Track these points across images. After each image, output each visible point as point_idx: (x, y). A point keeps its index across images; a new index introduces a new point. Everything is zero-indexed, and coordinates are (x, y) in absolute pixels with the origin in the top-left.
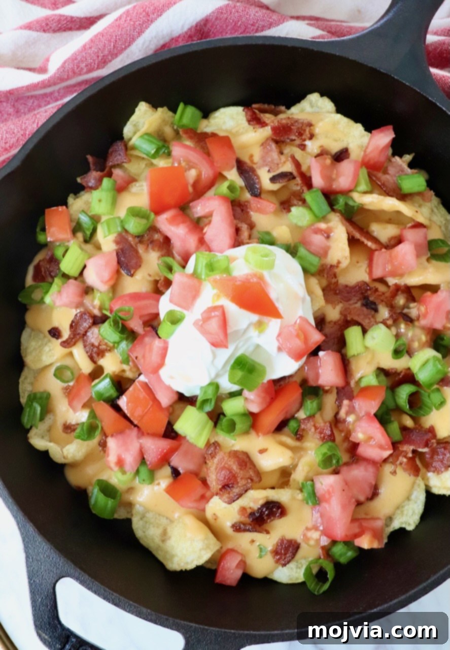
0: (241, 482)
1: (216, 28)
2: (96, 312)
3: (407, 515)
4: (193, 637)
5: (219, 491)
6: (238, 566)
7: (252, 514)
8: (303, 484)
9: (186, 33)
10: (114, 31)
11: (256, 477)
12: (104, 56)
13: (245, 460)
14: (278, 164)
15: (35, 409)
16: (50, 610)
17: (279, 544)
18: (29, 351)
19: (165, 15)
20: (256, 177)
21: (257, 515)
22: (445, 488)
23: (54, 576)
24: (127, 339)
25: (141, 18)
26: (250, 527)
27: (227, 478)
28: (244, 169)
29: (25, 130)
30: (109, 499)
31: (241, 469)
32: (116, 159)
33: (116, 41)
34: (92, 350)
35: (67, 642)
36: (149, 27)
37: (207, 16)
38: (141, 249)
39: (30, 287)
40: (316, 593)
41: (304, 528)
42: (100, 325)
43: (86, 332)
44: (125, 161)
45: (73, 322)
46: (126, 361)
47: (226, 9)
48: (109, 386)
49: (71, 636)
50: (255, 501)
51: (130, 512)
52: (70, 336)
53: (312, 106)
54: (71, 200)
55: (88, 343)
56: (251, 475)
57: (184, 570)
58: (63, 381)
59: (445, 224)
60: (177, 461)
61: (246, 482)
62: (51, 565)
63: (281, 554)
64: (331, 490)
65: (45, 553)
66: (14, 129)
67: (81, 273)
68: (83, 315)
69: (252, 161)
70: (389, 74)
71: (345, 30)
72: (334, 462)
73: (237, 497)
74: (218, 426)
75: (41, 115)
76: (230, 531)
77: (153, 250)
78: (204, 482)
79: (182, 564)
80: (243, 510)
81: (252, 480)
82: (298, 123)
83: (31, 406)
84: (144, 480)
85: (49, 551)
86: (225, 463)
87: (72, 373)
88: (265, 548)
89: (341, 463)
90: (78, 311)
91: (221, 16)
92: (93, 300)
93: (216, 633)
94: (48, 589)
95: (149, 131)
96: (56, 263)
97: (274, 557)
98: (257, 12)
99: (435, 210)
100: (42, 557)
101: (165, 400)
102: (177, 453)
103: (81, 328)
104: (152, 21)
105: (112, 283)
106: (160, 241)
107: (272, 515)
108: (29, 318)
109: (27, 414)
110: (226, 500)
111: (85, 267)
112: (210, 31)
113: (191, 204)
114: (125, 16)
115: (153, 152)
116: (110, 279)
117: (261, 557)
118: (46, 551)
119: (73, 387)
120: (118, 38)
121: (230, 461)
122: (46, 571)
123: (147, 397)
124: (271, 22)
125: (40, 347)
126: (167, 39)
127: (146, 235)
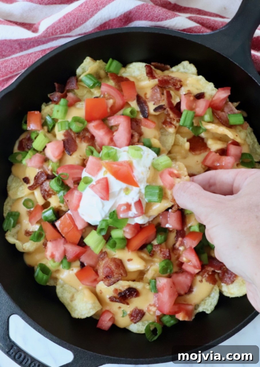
0: (116, 276)
1: (136, 16)
2: (49, 173)
3: (207, 305)
4: (78, 355)
5: (103, 279)
6: (110, 320)
7: (120, 293)
8: (150, 280)
9: (118, 17)
10: (77, 13)
11: (125, 274)
12: (70, 27)
13: (120, 264)
14: (159, 101)
15: (10, 221)
16: (4, 331)
17: (134, 311)
18: (11, 188)
19: (107, 7)
20: (146, 107)
21: (123, 294)
22: (230, 293)
23: (9, 313)
24: (64, 190)
25: (93, 7)
26: (119, 300)
27: (108, 272)
28: (141, 101)
29: (23, 63)
30: (45, 275)
31: (116, 269)
32: (70, 86)
33: (78, 19)
34: (45, 194)
35: (11, 349)
36: (97, 13)
37: (131, 10)
38: (78, 141)
39: (16, 153)
40: (150, 341)
41: (148, 304)
42: (51, 180)
43: (42, 183)
44: (75, 88)
45: (36, 176)
46: (62, 201)
47: (142, 7)
48: (51, 214)
49: (14, 346)
50: (123, 287)
51: (56, 283)
52: (34, 184)
53: (184, 68)
54: (43, 106)
55: (43, 189)
56: (121, 273)
57: (80, 318)
58: (28, 207)
59: (253, 144)
60: (83, 259)
61: (118, 276)
62: (8, 307)
63: (134, 317)
64: (164, 286)
65: (6, 300)
66: (16, 62)
67: (44, 149)
68: (42, 174)
69: (146, 97)
70: (228, 58)
71: (212, 23)
72: (169, 271)
73: (112, 283)
74: (108, 243)
75: (32, 56)
76: (108, 301)
77: (84, 141)
78: (96, 272)
79: (79, 315)
80: (116, 290)
81: (122, 275)
82: (174, 79)
83: (9, 219)
84: (65, 267)
85: (8, 299)
86: (109, 264)
87: (33, 204)
88: (126, 312)
89: (172, 272)
90: (40, 171)
91: (139, 11)
92: (48, 166)
93: (91, 355)
94: (5, 319)
95: (91, 73)
96: (31, 141)
97: (130, 318)
98: (159, 10)
99: (249, 135)
100: (4, 302)
101: (80, 226)
102: (84, 255)
103: (40, 181)
104: (99, 10)
105: (59, 158)
106: (89, 137)
107: (131, 295)
108: (14, 169)
109: (6, 223)
110: (107, 284)
111: (46, 147)
112: (133, 17)
113: (108, 118)
114: (84, 4)
115: (91, 85)
116: (59, 155)
117: (123, 316)
118: (6, 299)
119: (33, 211)
120: (79, 17)
121: (111, 263)
122: (5, 310)
123: (71, 223)
124: (167, 17)
125: (17, 187)
126: (107, 20)
127: (81, 133)
